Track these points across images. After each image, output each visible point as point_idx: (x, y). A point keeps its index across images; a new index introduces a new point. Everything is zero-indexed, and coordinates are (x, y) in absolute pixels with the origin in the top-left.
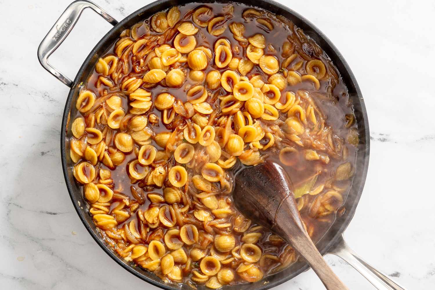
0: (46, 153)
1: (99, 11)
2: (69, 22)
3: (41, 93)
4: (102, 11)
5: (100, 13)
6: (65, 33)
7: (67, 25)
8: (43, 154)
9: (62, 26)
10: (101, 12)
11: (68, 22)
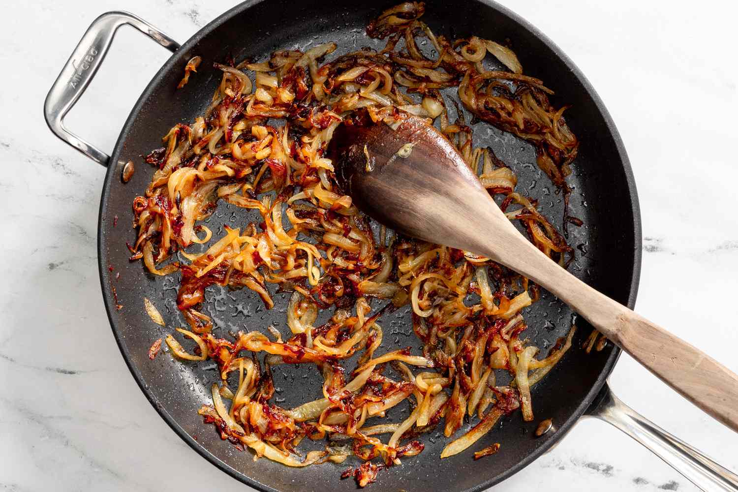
0: (58, 266)
1: (145, 28)
2: (94, 52)
3: (49, 159)
4: (151, 29)
5: (148, 32)
6: (89, 73)
7: (91, 59)
8: (52, 266)
9: (82, 62)
10: (149, 30)
11: (92, 53)
